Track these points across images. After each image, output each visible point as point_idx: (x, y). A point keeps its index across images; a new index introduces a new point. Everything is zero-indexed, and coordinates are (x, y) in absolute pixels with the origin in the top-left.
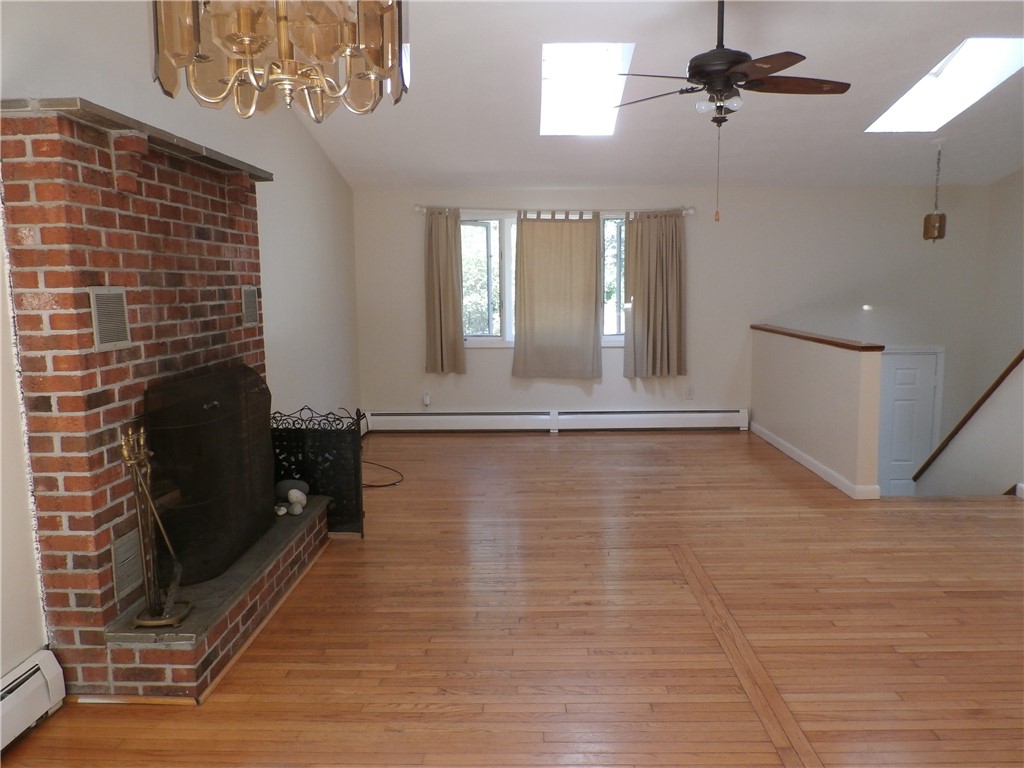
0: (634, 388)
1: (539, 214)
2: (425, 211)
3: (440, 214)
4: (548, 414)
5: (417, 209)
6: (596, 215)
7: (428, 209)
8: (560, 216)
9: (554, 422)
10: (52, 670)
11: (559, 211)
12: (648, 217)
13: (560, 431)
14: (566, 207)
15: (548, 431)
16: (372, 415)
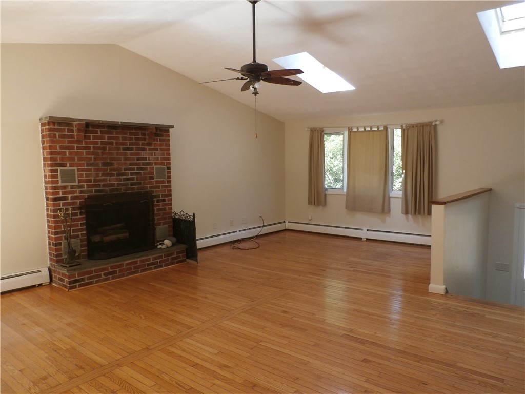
0: (408, 220)
1: (358, 129)
2: (309, 130)
3: (315, 131)
4: (362, 230)
5: (306, 129)
6: (386, 128)
7: (310, 129)
8: (368, 129)
9: (364, 235)
10: (45, 273)
11: (367, 126)
12: (413, 127)
13: (367, 239)
14: (371, 125)
15: (361, 238)
16: (289, 222)
